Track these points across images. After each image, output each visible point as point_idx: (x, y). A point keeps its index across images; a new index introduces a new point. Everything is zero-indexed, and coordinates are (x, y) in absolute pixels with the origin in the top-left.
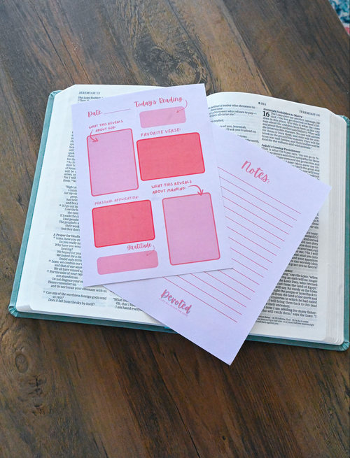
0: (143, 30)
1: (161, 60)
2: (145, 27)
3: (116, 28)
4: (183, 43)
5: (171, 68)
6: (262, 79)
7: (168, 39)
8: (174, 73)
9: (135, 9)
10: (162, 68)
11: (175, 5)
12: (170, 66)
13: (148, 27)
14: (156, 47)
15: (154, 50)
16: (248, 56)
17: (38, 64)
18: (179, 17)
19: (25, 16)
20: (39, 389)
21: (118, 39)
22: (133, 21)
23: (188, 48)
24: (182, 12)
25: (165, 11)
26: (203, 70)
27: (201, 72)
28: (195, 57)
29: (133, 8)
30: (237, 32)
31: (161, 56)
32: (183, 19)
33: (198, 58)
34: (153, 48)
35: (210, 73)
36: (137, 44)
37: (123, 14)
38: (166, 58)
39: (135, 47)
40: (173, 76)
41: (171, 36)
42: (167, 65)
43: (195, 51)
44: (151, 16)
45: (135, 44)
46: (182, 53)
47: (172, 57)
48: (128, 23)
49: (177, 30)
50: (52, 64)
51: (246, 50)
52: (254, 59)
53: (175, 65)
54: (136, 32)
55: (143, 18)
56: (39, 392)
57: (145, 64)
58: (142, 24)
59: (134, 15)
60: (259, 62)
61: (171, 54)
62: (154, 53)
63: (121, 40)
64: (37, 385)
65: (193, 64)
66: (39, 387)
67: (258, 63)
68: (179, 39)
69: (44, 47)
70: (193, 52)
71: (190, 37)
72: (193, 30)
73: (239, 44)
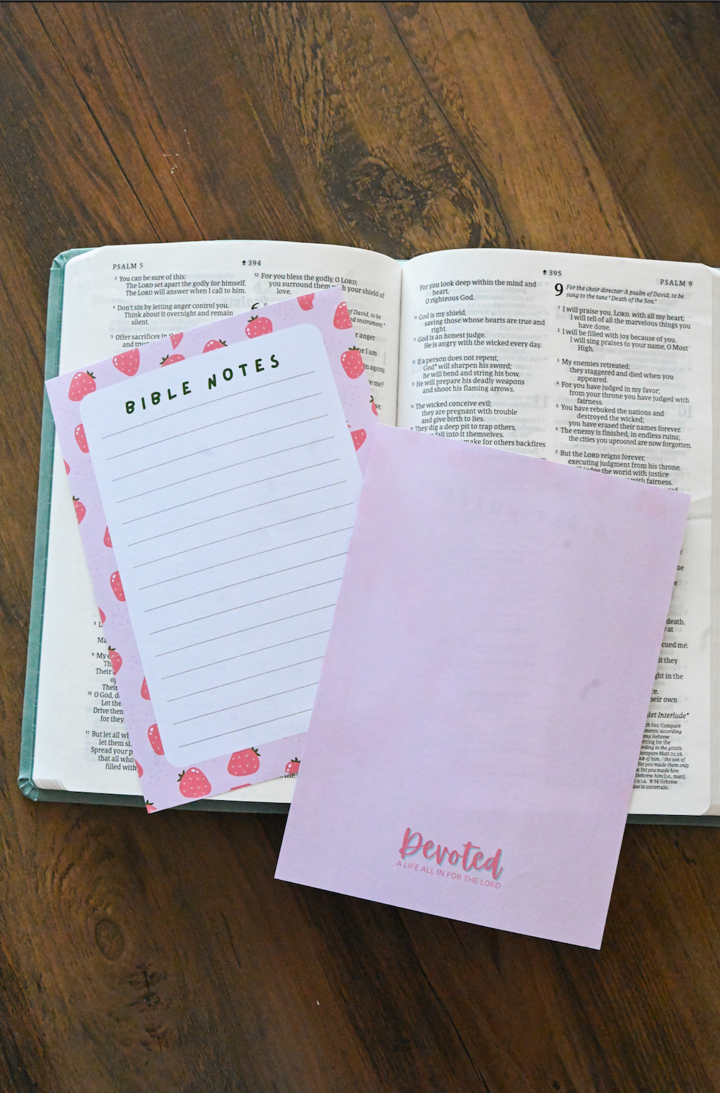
0: (338, 112)
1: (385, 195)
2: (342, 106)
3: (270, 109)
4: (437, 146)
5: (410, 214)
6: (632, 235)
7: (399, 137)
8: (419, 228)
9: (315, 56)
10: (390, 216)
11: (414, 41)
12: (406, 210)
13: (350, 106)
14: (371, 159)
15: (365, 166)
16: (597, 175)
17: (85, 213)
18: (425, 74)
19: (41, 86)
20: (153, 994)
21: (276, 141)
22: (310, 88)
23: (450, 159)
24: (430, 62)
25: (388, 59)
26: (487, 216)
27: (483, 223)
28: (466, 182)
29: (309, 53)
30: (569, 114)
31: (385, 183)
32: (435, 79)
33: (474, 184)
34: (365, 161)
35: (506, 223)
36: (322, 154)
37: (285, 71)
38: (396, 187)
39: (320, 160)
40: (413, 235)
41: (407, 127)
42: (401, 207)
43: (467, 167)
44: (355, 74)
45: (318, 152)
46: (435, 171)
47: (410, 183)
48: (298, 96)
49: (422, 113)
50: (117, 212)
51: (592, 160)
52: (612, 183)
53: (421, 204)
54: (320, 120)
55: (336, 80)
56: (153, 1000)
57: (346, 206)
58: (334, 97)
59: (311, 73)
60: (625, 189)
61: (409, 178)
62: (368, 175)
63: (284, 142)
64: (147, 985)
65: (464, 203)
66: (152, 989)
67: (621, 194)
68: (427, 134)
69: (95, 168)
70: (462, 170)
71: (452, 129)
72: (461, 110)
73: (575, 144)
